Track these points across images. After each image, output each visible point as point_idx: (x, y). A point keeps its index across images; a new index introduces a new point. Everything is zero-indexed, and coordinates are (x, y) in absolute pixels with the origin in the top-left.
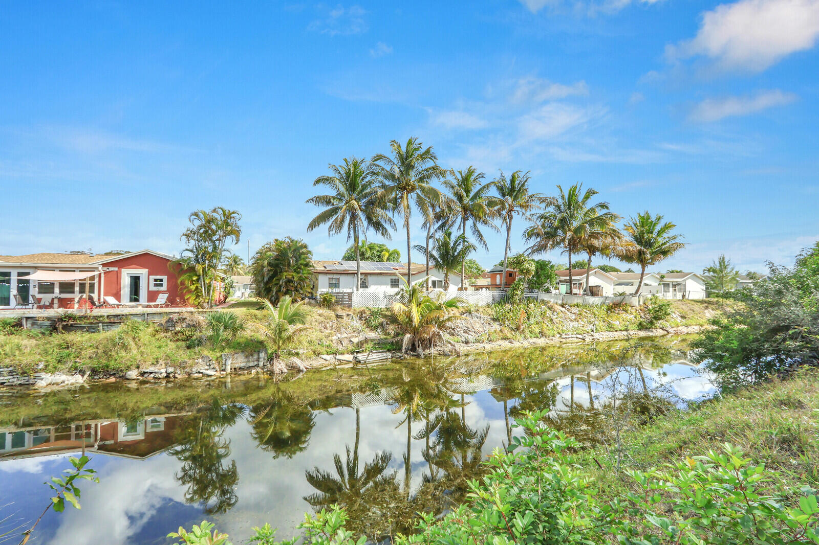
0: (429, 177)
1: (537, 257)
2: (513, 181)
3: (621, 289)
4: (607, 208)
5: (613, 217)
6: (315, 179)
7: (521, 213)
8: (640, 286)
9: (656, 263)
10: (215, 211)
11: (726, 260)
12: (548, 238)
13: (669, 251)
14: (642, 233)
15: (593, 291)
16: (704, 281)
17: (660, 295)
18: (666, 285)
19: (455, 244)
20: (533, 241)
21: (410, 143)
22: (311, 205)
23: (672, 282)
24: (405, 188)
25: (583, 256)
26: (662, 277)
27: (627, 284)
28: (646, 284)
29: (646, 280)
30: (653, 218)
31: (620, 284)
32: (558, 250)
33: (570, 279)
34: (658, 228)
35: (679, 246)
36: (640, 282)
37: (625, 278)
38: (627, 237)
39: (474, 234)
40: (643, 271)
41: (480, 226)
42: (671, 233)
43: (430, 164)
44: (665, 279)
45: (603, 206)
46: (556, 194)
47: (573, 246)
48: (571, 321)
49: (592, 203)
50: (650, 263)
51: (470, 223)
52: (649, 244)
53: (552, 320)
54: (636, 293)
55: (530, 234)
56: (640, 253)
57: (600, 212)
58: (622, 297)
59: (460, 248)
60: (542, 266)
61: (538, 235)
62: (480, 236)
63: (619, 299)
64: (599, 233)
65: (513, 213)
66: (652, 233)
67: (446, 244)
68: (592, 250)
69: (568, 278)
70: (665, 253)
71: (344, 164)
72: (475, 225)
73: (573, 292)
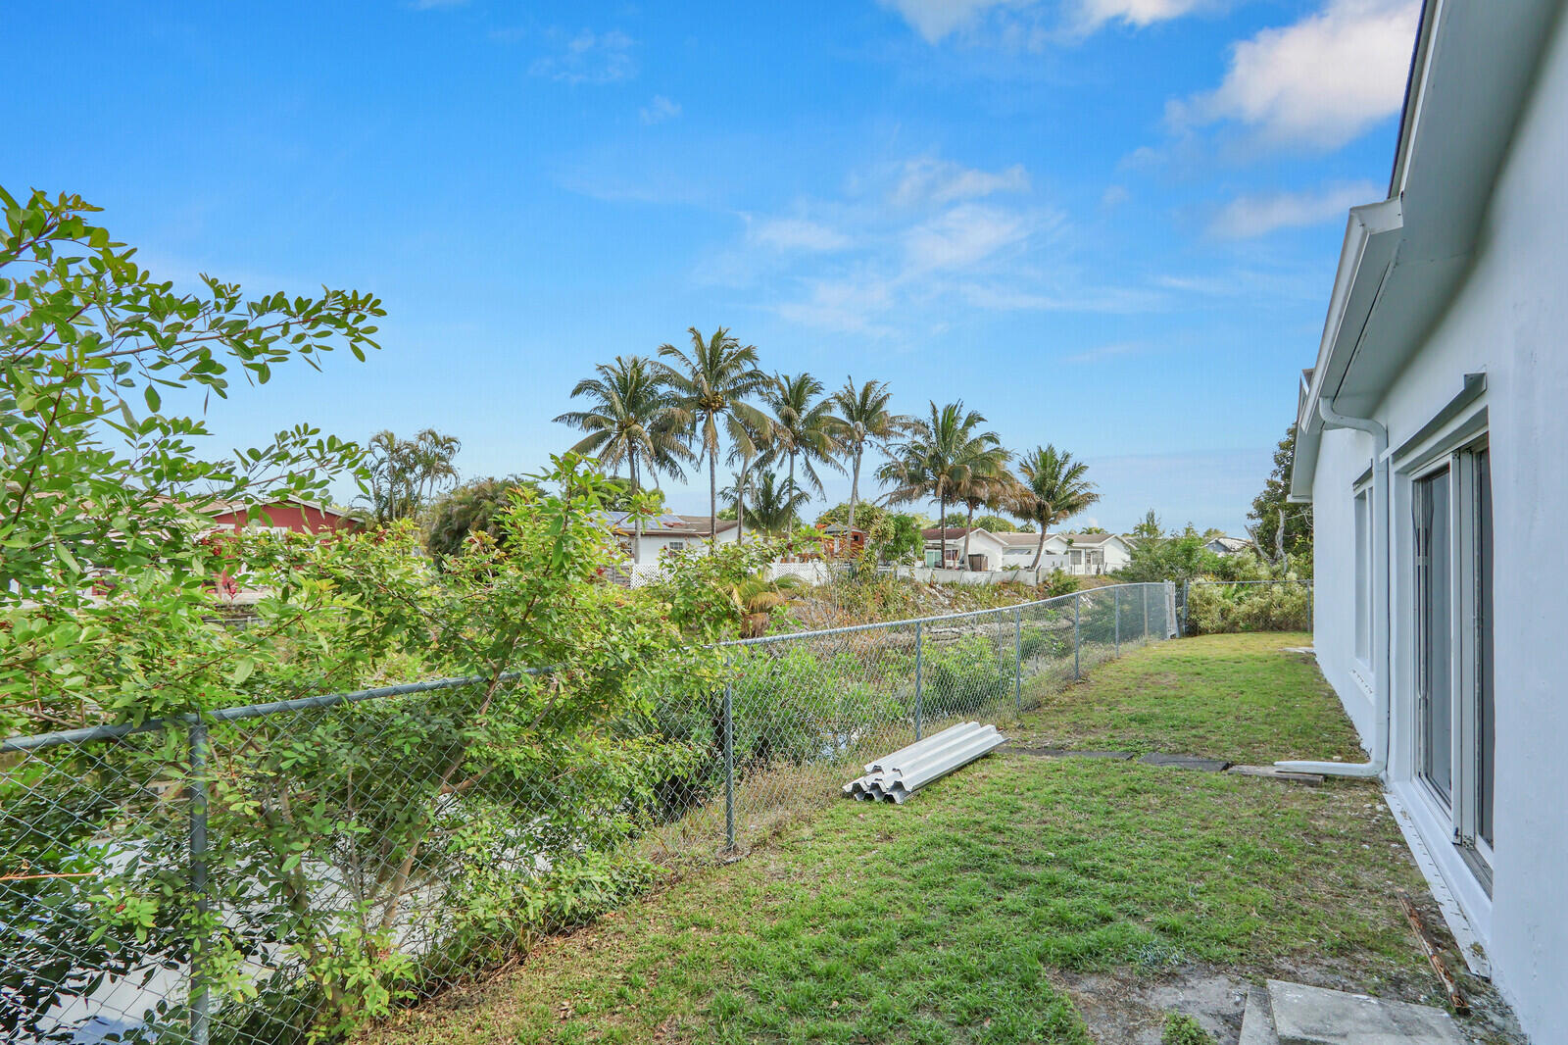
0: (747, 389)
1: (894, 510)
2: (865, 396)
3: (1014, 559)
4: (997, 442)
5: (1004, 455)
6: (574, 387)
7: (875, 445)
8: (1038, 555)
9: (1061, 522)
10: (422, 437)
11: (1156, 518)
12: (912, 482)
13: (1077, 505)
14: (1043, 480)
15: (976, 563)
16: (1126, 546)
17: (1066, 569)
18: (1077, 553)
19: (779, 492)
20: (892, 486)
21: (719, 336)
22: (562, 426)
23: (1085, 548)
24: (708, 406)
25: (961, 508)
26: (1070, 542)
27: (1021, 551)
28: (1048, 552)
29: (1048, 546)
30: (1059, 457)
31: (1012, 551)
32: (925, 500)
33: (943, 544)
34: (1065, 471)
35: (1090, 498)
36: (1040, 550)
37: (1020, 543)
38: (1023, 481)
39: (805, 474)
40: (1044, 532)
41: (816, 463)
42: (1083, 478)
43: (748, 367)
44: (1074, 545)
45: (991, 438)
46: (926, 416)
47: (949, 495)
48: (943, 607)
49: (974, 433)
50: (1052, 522)
51: (800, 458)
52: (1051, 495)
53: (917, 606)
54: (1034, 565)
55: (885, 474)
56: (1041, 507)
57: (988, 447)
58: (1015, 572)
59: (786, 499)
60: (903, 524)
61: (897, 477)
62: (816, 480)
63: (1009, 575)
64: (983, 478)
65: (863, 444)
66: (1056, 478)
67: (767, 492)
68: (973, 502)
69: (940, 542)
70: (1072, 508)
71: (617, 366)
72: (806, 459)
73: (946, 565)
